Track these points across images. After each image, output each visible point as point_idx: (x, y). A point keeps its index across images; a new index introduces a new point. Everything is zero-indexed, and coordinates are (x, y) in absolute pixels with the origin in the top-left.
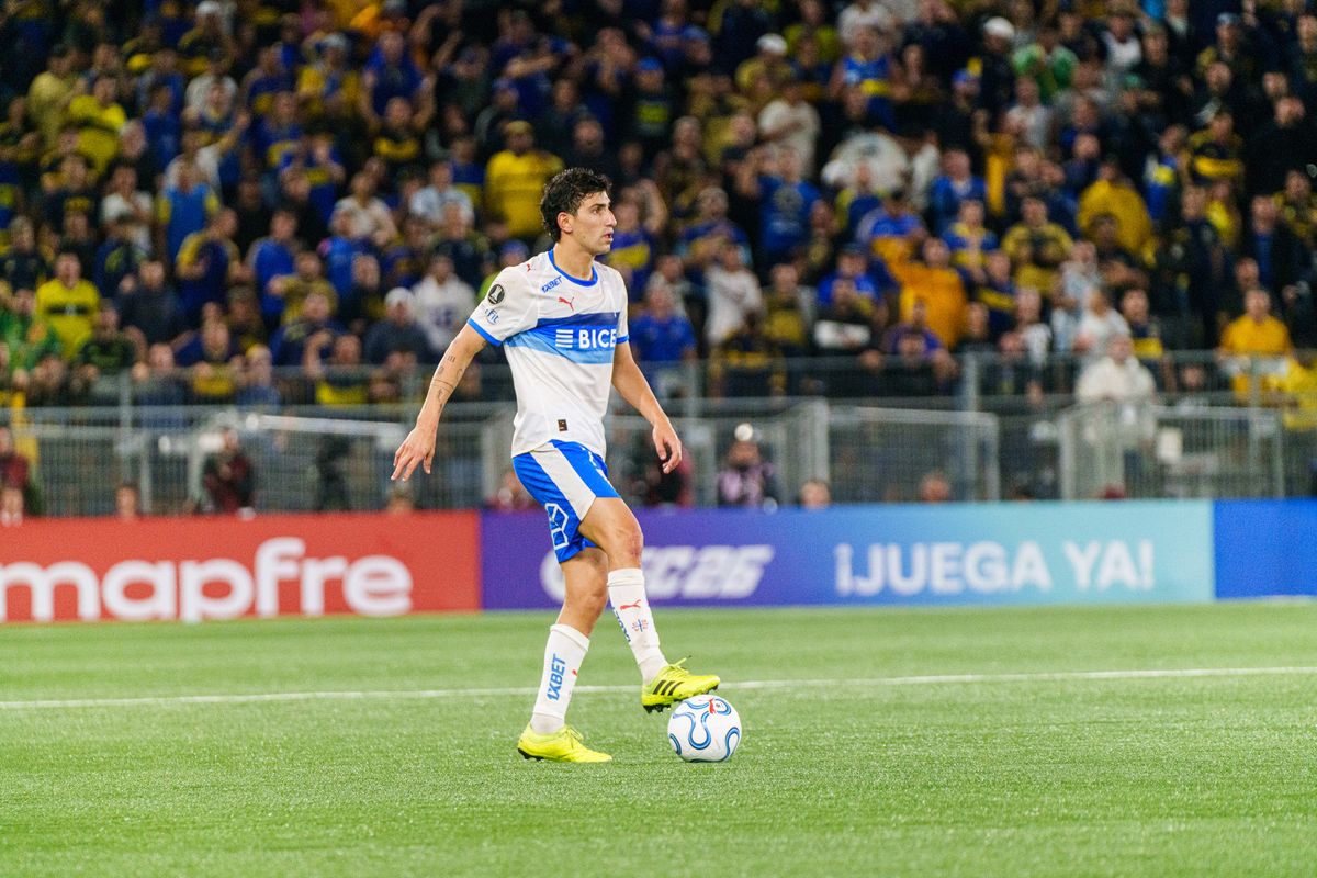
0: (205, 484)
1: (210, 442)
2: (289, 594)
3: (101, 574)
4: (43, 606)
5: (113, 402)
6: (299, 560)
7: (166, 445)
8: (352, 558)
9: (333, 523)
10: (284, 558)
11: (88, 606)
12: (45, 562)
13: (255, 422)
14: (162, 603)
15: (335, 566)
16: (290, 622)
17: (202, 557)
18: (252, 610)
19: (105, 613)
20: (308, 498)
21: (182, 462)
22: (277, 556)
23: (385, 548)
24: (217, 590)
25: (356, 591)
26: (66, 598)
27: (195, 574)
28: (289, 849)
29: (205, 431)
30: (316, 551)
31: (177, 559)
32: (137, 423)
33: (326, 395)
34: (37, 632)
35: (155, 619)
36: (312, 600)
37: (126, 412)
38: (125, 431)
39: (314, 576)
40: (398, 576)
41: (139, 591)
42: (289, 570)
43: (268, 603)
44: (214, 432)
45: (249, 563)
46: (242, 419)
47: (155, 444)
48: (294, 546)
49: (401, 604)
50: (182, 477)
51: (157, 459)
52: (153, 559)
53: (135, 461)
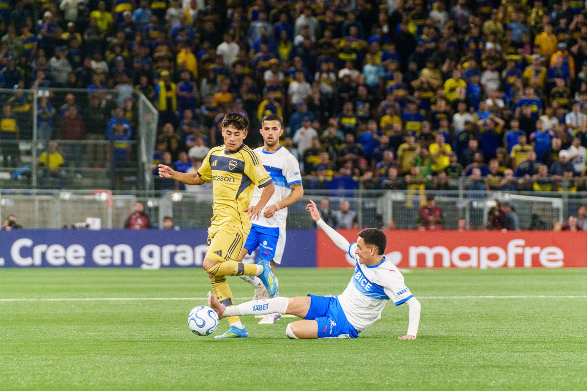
0: (489, 219)
1: (491, 203)
2: (519, 260)
3: (451, 250)
4: (430, 262)
5: (456, 188)
6: (524, 247)
7: (475, 204)
8: (542, 247)
9: (536, 234)
10: (518, 246)
11: (446, 263)
12: (431, 246)
13: (507, 197)
14: (473, 262)
15: (536, 250)
16: (519, 270)
17: (488, 246)
18: (505, 265)
19: (453, 265)
20: (528, 225)
21: (481, 210)
22: (515, 246)
23: (554, 244)
24: (493, 257)
25: (543, 259)
26: (438, 259)
27: (485, 252)
28: (519, 352)
29: (490, 200)
30: (529, 244)
31: (479, 246)
32: (465, 196)
33: (536, 187)
34: (428, 271)
35: (470, 267)
36: (528, 262)
37: (461, 192)
38: (461, 199)
39: (529, 253)
40: (559, 254)
41: (465, 257)
42: (520, 251)
43: (512, 263)
44: (493, 200)
45: (505, 248)
46: (503, 195)
47: (471, 204)
48: (521, 242)
49: (560, 264)
50: (481, 216)
51: (472, 209)
52: (470, 246)
53: (464, 210)
